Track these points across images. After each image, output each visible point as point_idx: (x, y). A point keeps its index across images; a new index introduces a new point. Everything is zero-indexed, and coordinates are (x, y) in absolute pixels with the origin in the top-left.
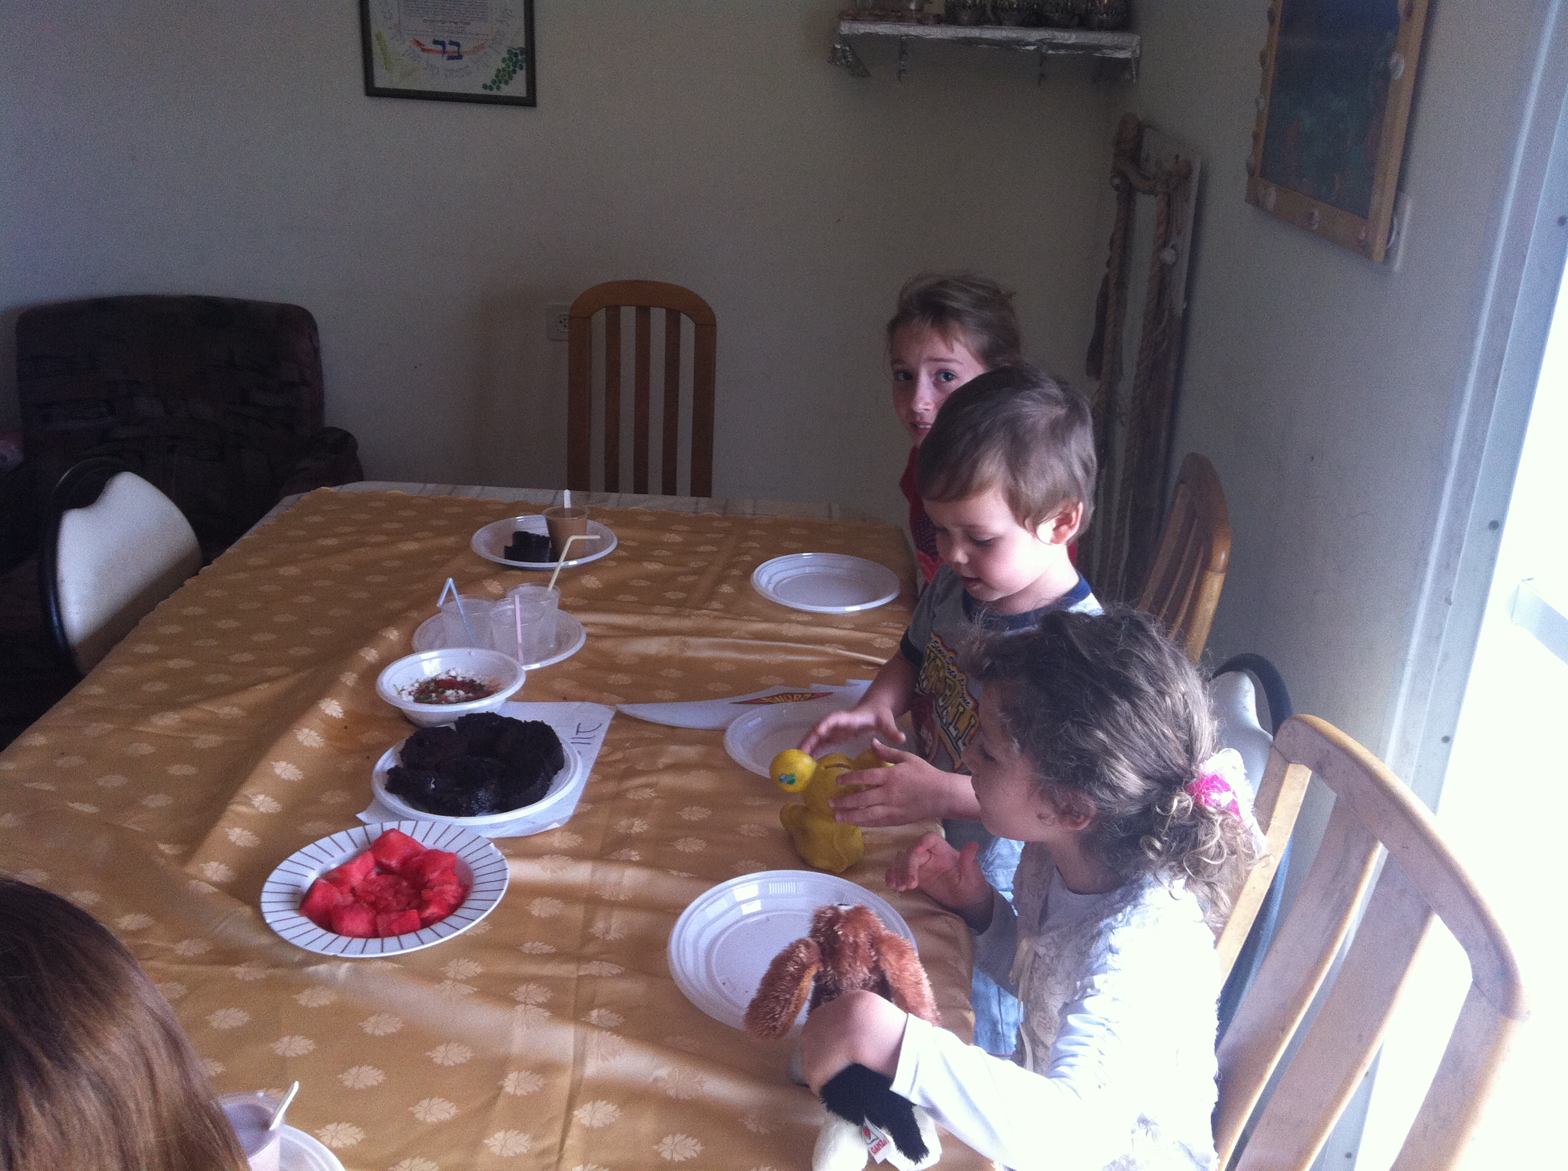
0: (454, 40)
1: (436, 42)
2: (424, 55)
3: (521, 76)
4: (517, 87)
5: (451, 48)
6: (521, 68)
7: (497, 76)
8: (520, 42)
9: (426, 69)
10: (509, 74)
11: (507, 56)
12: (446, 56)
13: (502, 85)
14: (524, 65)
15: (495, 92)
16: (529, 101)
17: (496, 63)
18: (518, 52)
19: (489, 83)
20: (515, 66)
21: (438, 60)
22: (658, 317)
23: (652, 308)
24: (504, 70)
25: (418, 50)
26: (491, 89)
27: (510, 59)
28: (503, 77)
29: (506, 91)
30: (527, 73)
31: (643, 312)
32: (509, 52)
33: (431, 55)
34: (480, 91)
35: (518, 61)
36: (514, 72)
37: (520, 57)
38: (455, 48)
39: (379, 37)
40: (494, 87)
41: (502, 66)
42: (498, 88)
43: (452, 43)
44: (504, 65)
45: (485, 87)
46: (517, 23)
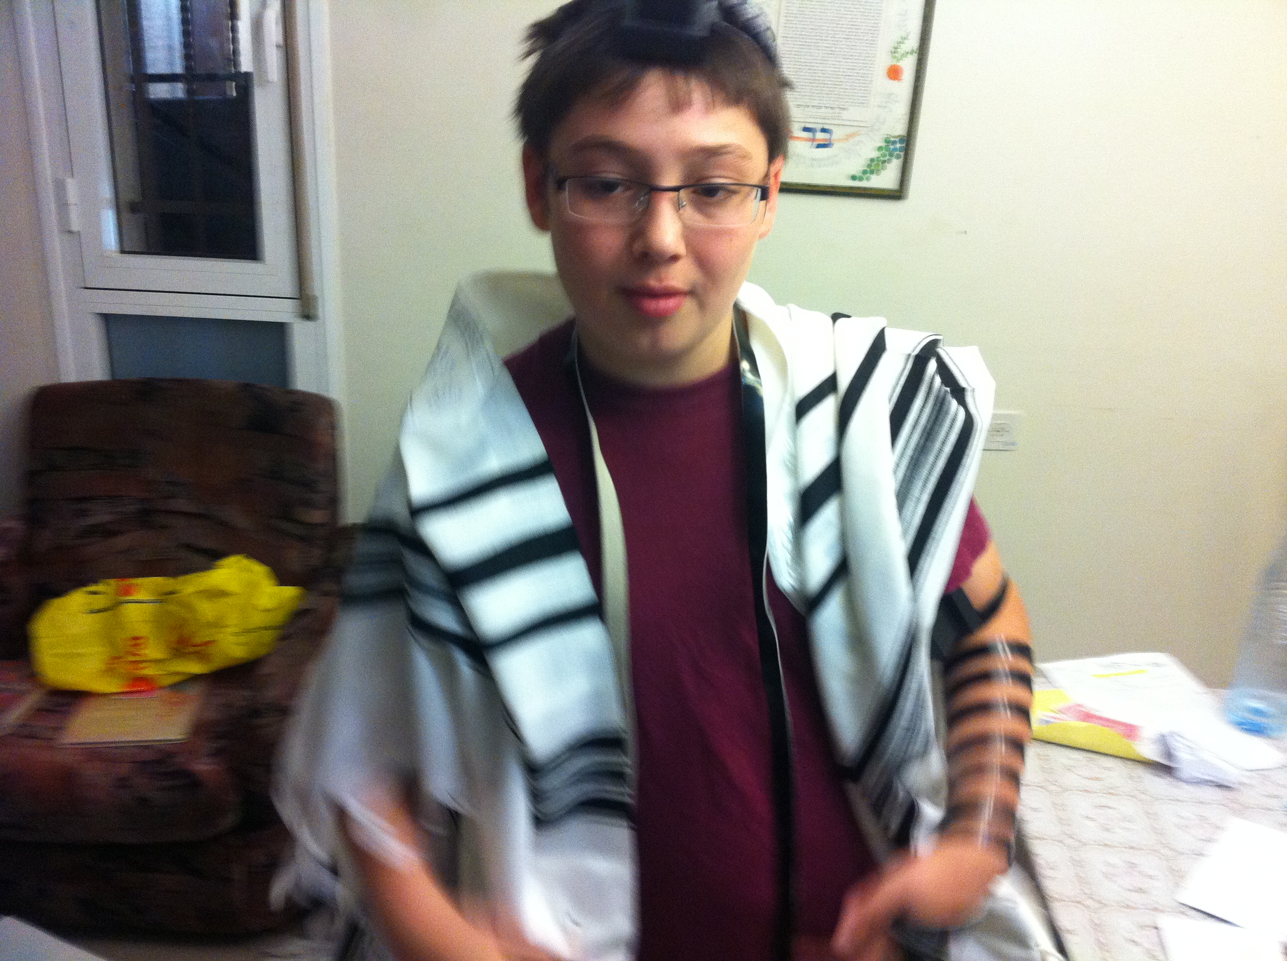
0: (826, 127)
1: (806, 129)
3: (895, 166)
4: (887, 179)
5: (820, 136)
6: (898, 157)
7: (869, 166)
8: (900, 129)
10: (883, 164)
11: (883, 144)
12: (815, 145)
13: (873, 176)
14: (901, 154)
15: (863, 184)
16: (898, 194)
17: (869, 149)
18: (896, 139)
19: (858, 174)
20: (889, 155)
24: (878, 158)
26: (861, 179)
27: (887, 148)
28: (874, 166)
29: (875, 182)
30: (902, 162)
32: (887, 141)
34: (848, 183)
35: (894, 149)
36: (889, 161)
37: (896, 146)
38: (826, 136)
40: (864, 178)
41: (875, 154)
42: (867, 179)
43: (824, 130)
44: (878, 154)
45: (854, 178)
46: (902, 109)
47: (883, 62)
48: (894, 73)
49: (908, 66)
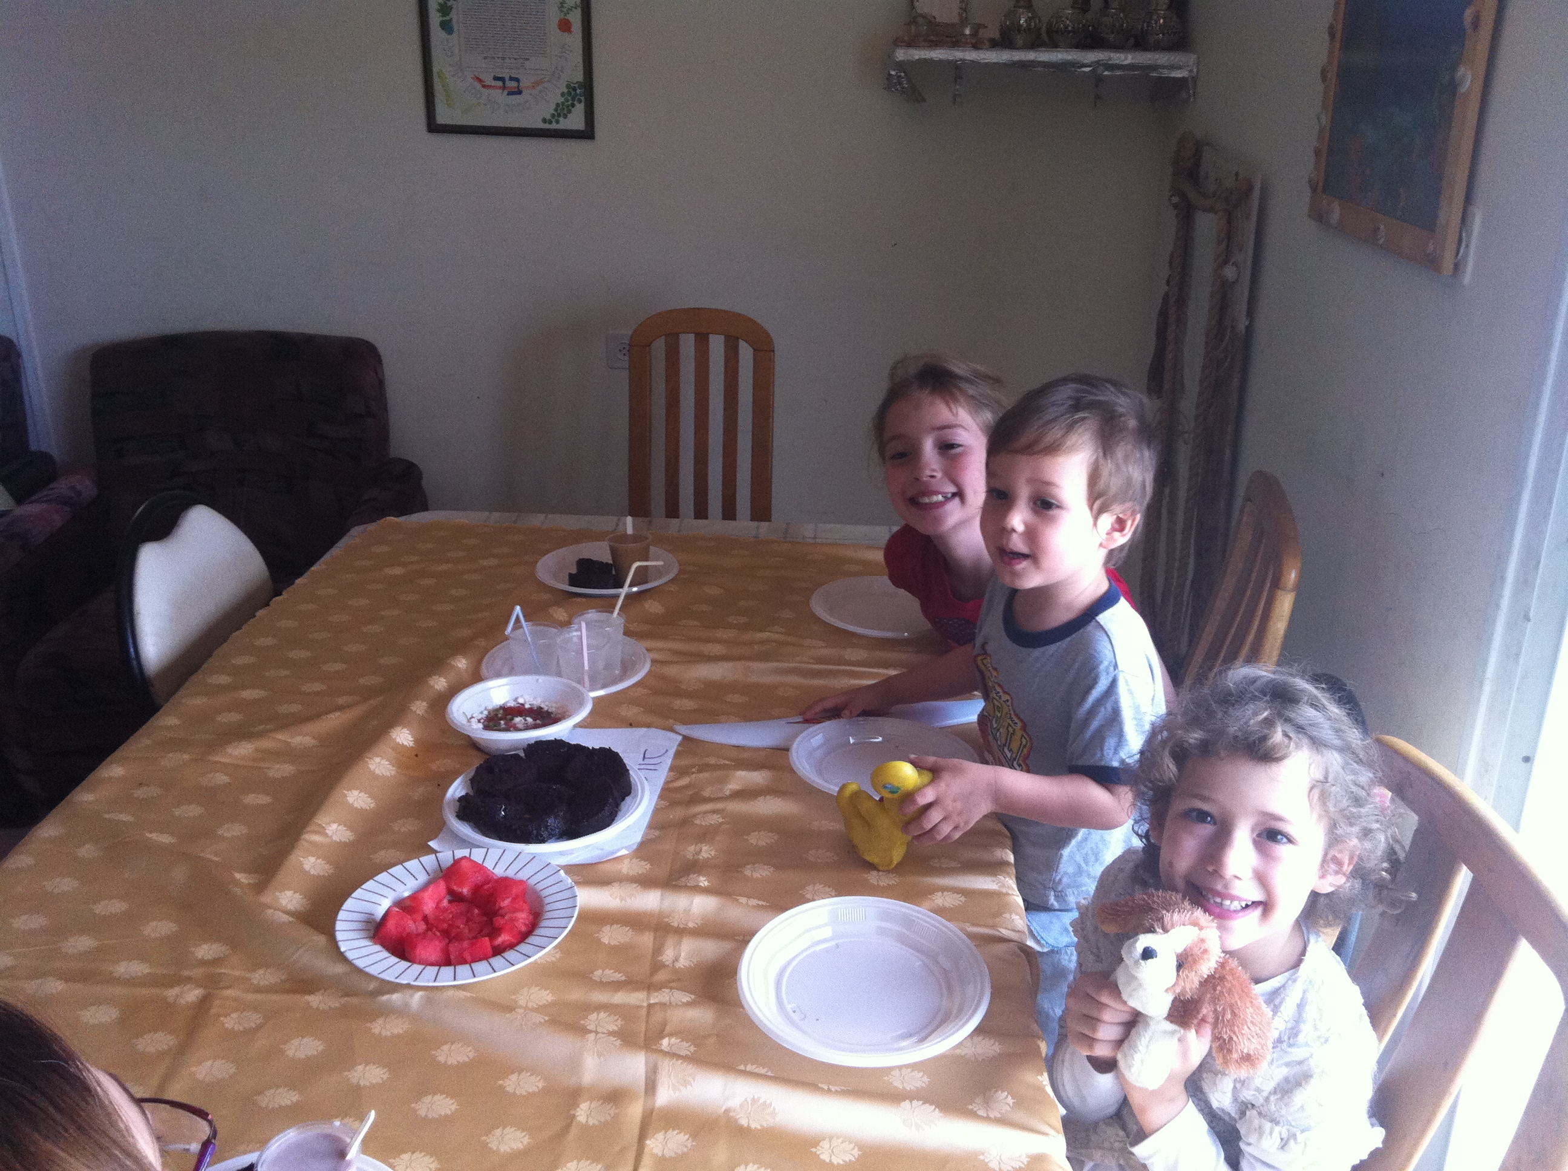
0: (514, 75)
1: (496, 78)
2: (483, 90)
3: (580, 108)
4: (575, 120)
5: (510, 84)
6: (580, 102)
7: (556, 110)
8: (579, 77)
9: (485, 105)
10: (568, 107)
11: (566, 91)
12: (506, 92)
13: (561, 119)
14: (582, 98)
15: (554, 126)
16: (588, 134)
17: (554, 95)
18: (576, 85)
19: (548, 117)
20: (573, 99)
21: (500, 96)
22: (717, 344)
23: (711, 335)
24: (563, 103)
25: (478, 86)
26: (550, 122)
27: (569, 93)
28: (562, 110)
29: (564, 124)
30: (586, 106)
31: (702, 339)
32: (568, 86)
33: (491, 91)
34: (540, 125)
35: (576, 94)
36: (573, 105)
37: (578, 91)
38: (514, 84)
39: (440, 73)
40: (553, 120)
42: (558, 122)
43: (511, 79)
44: (562, 99)
45: (544, 121)
46: (576, 57)
47: (553, 17)
48: (565, 26)
49: (575, 19)
